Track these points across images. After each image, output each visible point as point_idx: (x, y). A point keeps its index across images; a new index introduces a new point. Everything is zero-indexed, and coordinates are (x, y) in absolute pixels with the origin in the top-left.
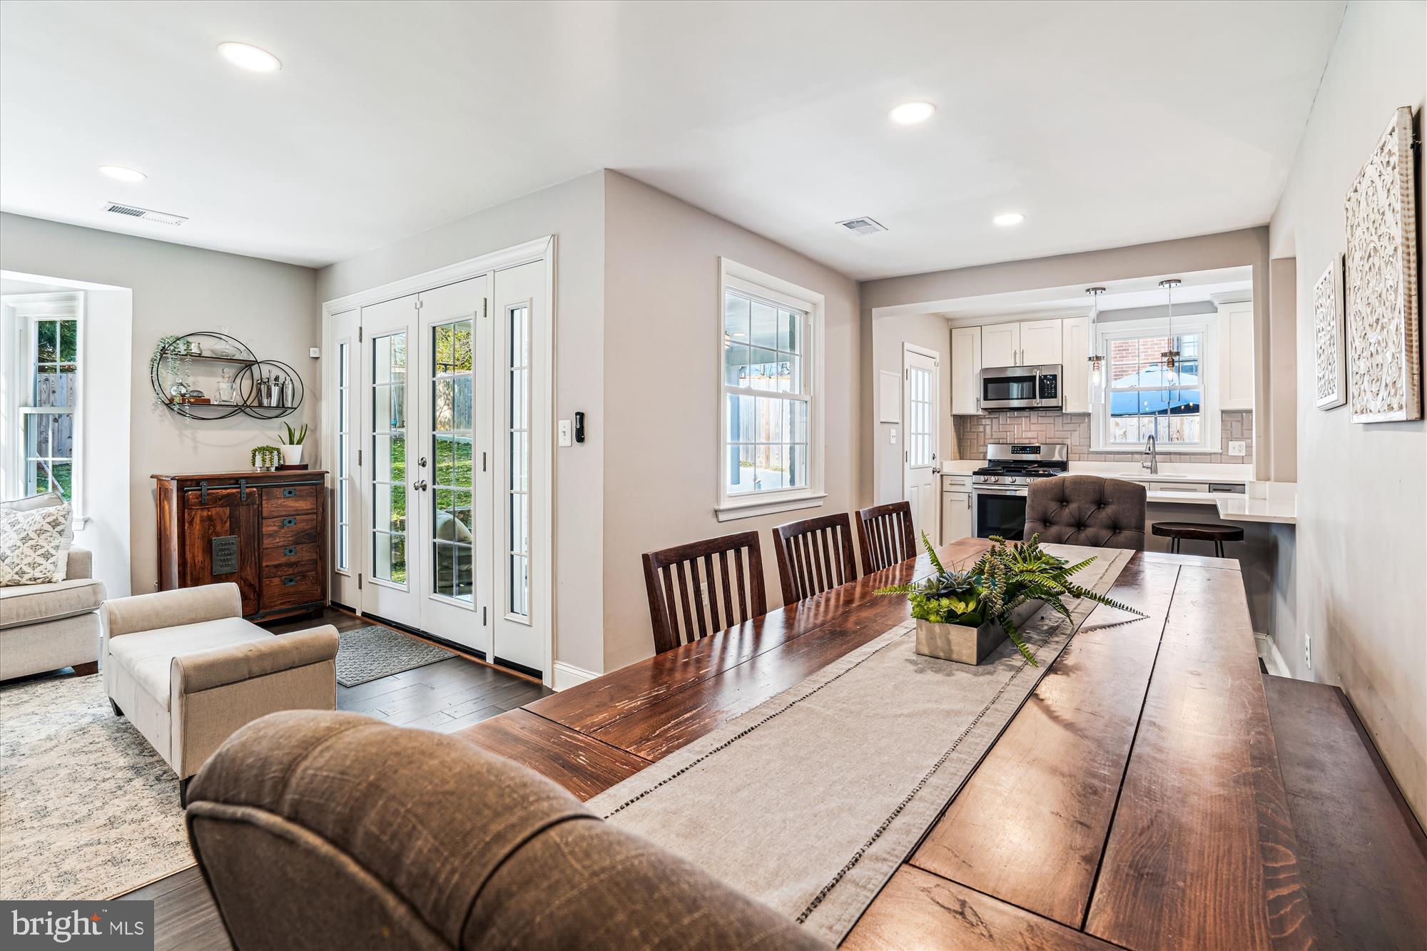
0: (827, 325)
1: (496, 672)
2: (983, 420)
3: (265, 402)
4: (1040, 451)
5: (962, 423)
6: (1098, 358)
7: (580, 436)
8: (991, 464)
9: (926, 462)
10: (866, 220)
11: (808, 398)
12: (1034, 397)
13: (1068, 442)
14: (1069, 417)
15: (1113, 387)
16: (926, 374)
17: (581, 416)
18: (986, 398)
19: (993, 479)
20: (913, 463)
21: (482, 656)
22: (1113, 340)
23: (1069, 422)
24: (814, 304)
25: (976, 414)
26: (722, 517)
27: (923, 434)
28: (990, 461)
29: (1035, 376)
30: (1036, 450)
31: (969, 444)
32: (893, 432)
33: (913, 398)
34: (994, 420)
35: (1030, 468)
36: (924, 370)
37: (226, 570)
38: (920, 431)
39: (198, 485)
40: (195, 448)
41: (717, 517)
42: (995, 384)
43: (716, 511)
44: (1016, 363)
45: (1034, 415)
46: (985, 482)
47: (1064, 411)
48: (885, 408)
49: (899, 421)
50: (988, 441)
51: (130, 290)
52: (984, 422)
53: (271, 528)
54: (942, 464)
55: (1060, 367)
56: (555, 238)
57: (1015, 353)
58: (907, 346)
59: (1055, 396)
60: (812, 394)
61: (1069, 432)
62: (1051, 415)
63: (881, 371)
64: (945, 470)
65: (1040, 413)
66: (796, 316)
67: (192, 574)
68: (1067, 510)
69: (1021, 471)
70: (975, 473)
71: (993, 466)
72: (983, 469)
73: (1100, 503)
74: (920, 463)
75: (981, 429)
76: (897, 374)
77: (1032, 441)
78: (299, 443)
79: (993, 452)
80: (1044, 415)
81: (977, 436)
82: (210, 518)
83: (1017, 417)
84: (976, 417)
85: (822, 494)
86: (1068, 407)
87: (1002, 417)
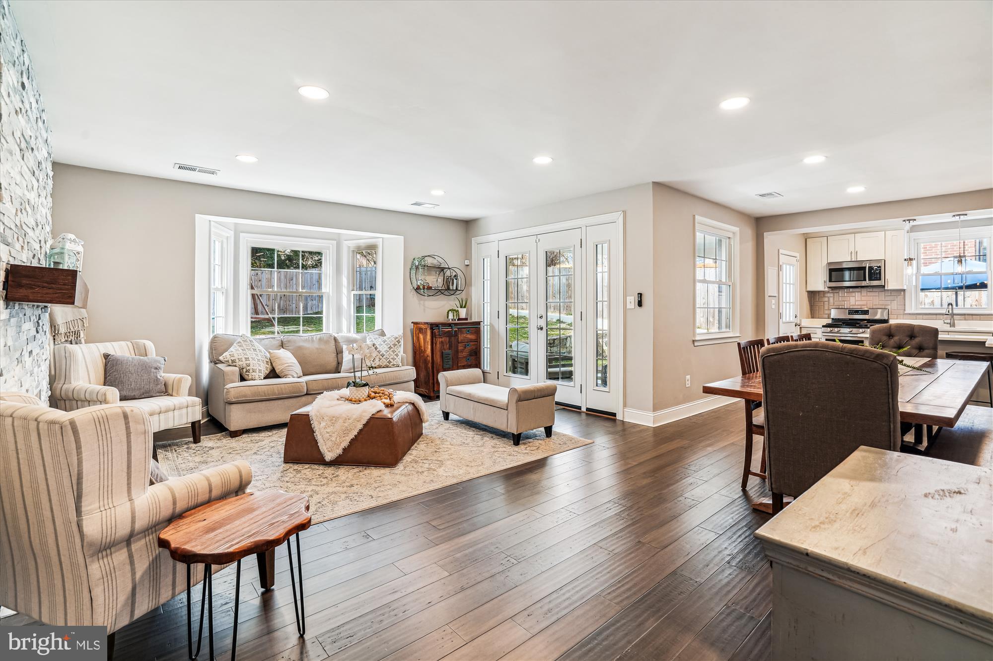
0: (741, 243)
1: (587, 414)
2: (828, 294)
3: (451, 287)
4: (868, 313)
5: (813, 296)
6: (911, 259)
7: (640, 304)
8: (833, 321)
9: (791, 319)
10: (773, 193)
11: (730, 284)
12: (865, 280)
13: (889, 307)
14: (890, 292)
15: (922, 273)
16: (792, 267)
17: (640, 295)
18: (830, 281)
19: (836, 330)
20: (784, 320)
21: (579, 408)
22: (923, 243)
23: (889, 295)
24: (734, 233)
25: (823, 290)
26: (696, 344)
27: (790, 303)
28: (833, 319)
29: (865, 267)
30: (866, 312)
31: (817, 309)
32: (773, 301)
33: (784, 282)
34: (835, 294)
35: (862, 323)
36: (790, 265)
37: (448, 366)
38: (788, 301)
39: (437, 326)
40: (424, 310)
41: (694, 344)
42: (835, 272)
43: (693, 341)
44: (852, 259)
45: (864, 291)
46: (831, 332)
47: (886, 288)
48: (770, 288)
49: (777, 295)
50: (831, 307)
51: (403, 237)
52: (828, 295)
53: (461, 348)
54: (801, 320)
55: (883, 261)
56: (624, 212)
57: (851, 253)
58: (781, 251)
59: (880, 279)
60: (733, 281)
61: (889, 302)
62: (876, 290)
63: (769, 267)
64: (803, 324)
65: (868, 290)
66: (722, 240)
67: (436, 367)
68: (892, 340)
69: (856, 325)
70: (824, 326)
71: (834, 322)
72: (829, 324)
73: (912, 336)
74: (788, 320)
75: (826, 299)
76: (775, 268)
77: (863, 307)
78: (465, 307)
79: (834, 314)
80: (871, 290)
81: (824, 303)
82: (442, 342)
83: (852, 292)
84: (822, 293)
85: (738, 335)
86: (889, 285)
87: (841, 293)
